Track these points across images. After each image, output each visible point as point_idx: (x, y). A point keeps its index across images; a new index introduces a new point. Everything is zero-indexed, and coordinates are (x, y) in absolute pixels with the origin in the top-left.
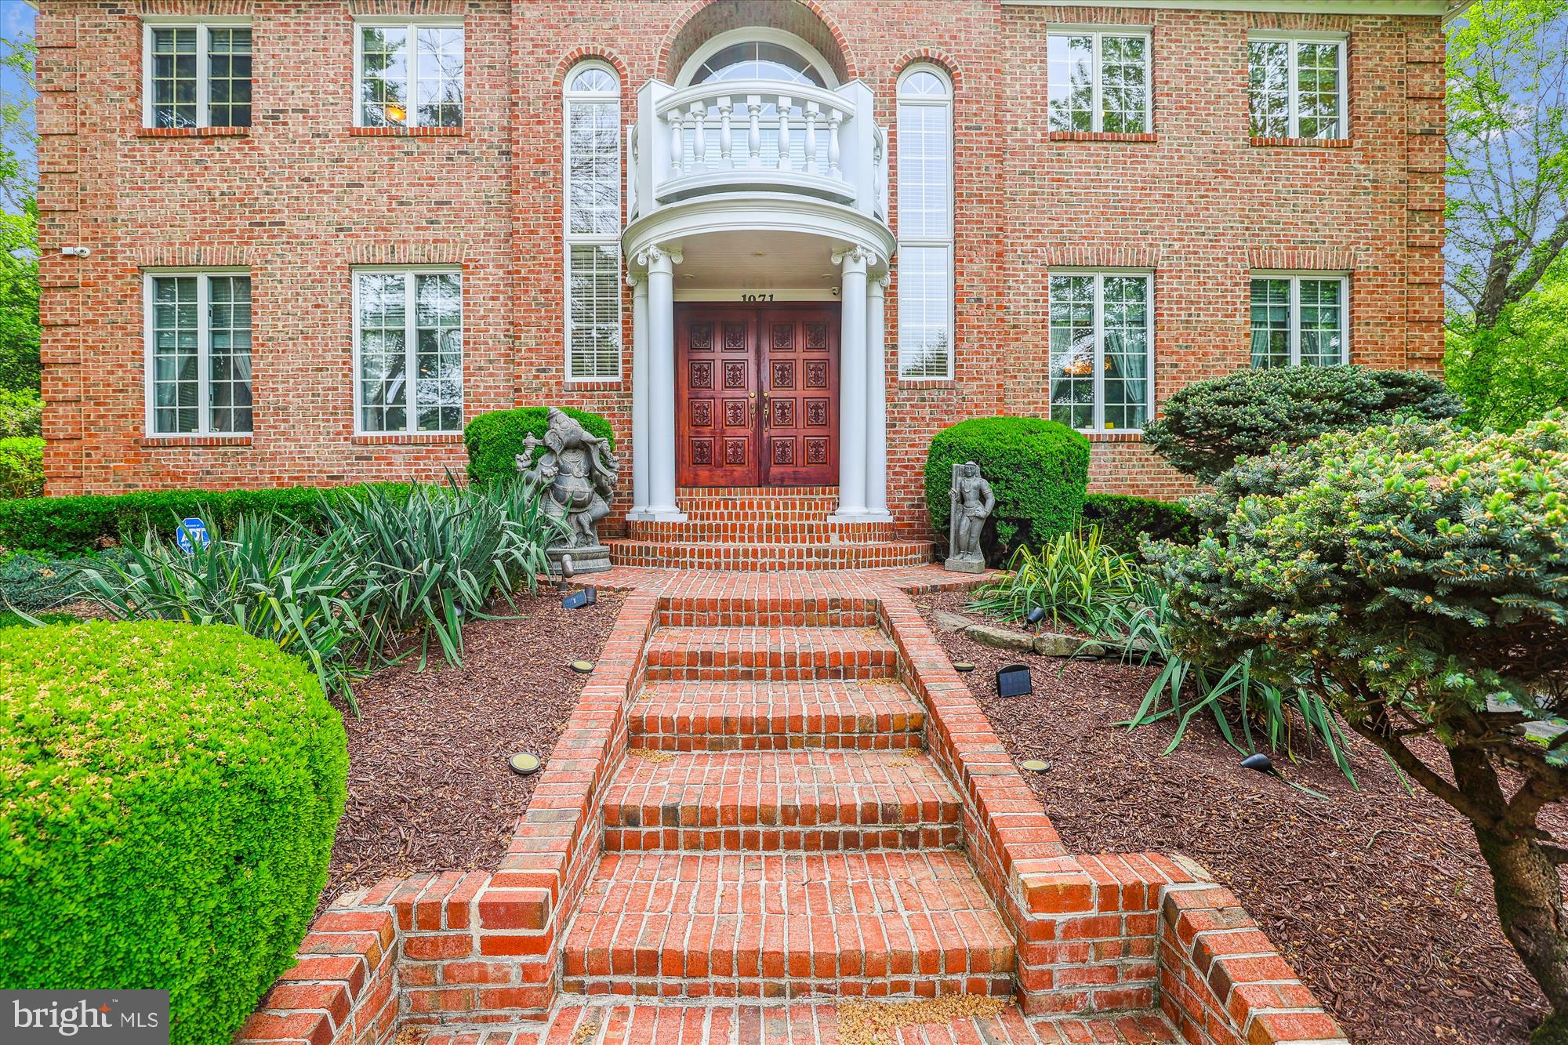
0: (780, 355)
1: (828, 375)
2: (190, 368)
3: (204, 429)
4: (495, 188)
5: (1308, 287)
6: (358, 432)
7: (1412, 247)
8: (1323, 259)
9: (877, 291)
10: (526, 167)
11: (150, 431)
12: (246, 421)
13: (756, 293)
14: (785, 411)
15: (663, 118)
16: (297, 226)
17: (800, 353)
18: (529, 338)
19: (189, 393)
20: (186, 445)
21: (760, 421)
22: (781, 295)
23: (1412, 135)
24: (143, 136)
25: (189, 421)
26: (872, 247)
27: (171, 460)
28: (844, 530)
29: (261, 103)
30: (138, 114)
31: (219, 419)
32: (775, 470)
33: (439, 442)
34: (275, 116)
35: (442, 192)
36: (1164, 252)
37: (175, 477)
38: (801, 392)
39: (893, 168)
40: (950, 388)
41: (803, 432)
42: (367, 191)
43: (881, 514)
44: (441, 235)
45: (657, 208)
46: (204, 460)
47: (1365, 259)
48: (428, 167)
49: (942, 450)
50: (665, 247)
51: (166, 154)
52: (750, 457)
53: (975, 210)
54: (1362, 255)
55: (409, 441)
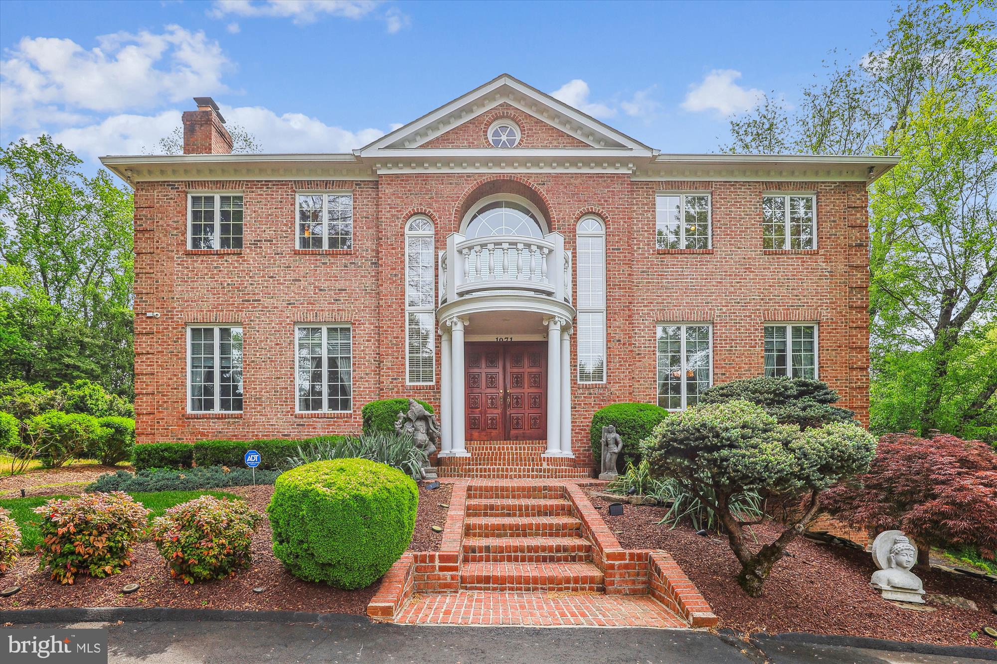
0: (515, 370)
1: (541, 381)
2: (209, 377)
3: (217, 410)
4: (369, 282)
5: (796, 331)
6: (297, 411)
7: (851, 307)
8: (802, 316)
9: (567, 337)
10: (386, 272)
11: (189, 411)
12: (238, 405)
13: (503, 337)
14: (518, 401)
15: (460, 252)
16: (267, 302)
17: (527, 369)
18: (387, 363)
19: (209, 391)
20: (208, 418)
21: (505, 406)
22: (517, 338)
23: (851, 246)
24: (188, 254)
25: (209, 405)
26: (562, 315)
27: (201, 426)
28: (550, 460)
29: (248, 236)
30: (184, 243)
31: (225, 405)
32: (513, 432)
33: (339, 417)
34: (256, 243)
35: (341, 285)
36: (717, 312)
37: (203, 434)
38: (527, 390)
39: (574, 271)
40: (604, 388)
41: (528, 412)
42: (303, 283)
43: (568, 453)
44: (341, 307)
45: (457, 298)
46: (218, 426)
47: (826, 314)
48: (335, 270)
49: (599, 420)
50: (461, 318)
51: (199, 264)
52: (500, 426)
53: (617, 293)
54: (824, 313)
55: (324, 416)
